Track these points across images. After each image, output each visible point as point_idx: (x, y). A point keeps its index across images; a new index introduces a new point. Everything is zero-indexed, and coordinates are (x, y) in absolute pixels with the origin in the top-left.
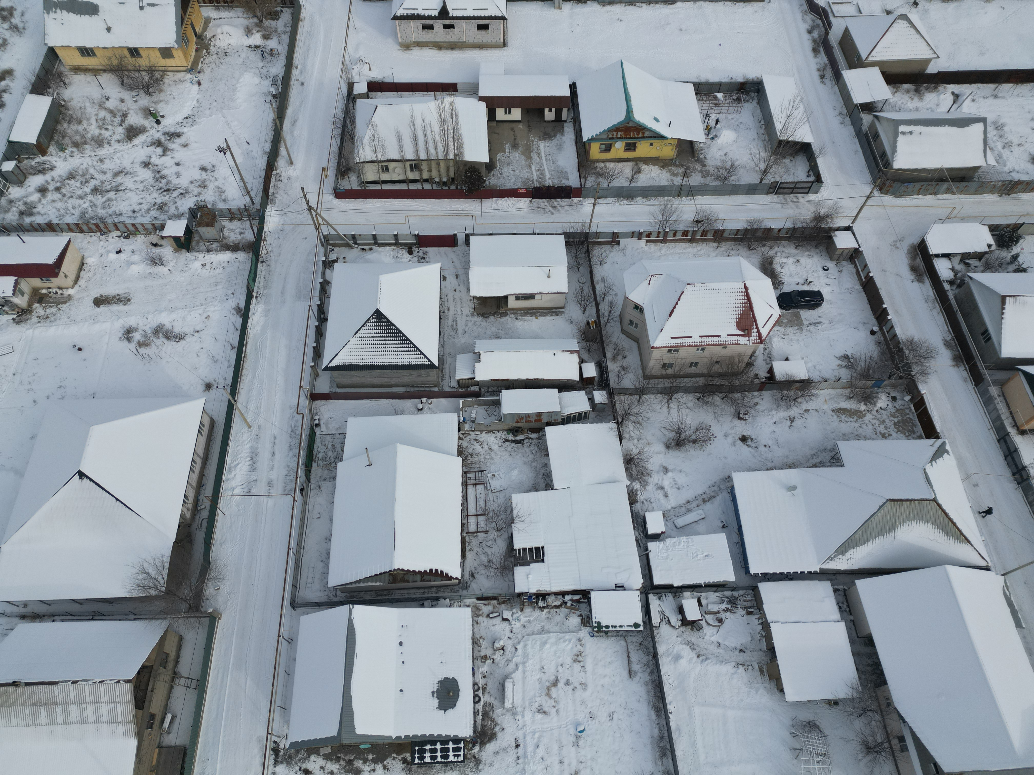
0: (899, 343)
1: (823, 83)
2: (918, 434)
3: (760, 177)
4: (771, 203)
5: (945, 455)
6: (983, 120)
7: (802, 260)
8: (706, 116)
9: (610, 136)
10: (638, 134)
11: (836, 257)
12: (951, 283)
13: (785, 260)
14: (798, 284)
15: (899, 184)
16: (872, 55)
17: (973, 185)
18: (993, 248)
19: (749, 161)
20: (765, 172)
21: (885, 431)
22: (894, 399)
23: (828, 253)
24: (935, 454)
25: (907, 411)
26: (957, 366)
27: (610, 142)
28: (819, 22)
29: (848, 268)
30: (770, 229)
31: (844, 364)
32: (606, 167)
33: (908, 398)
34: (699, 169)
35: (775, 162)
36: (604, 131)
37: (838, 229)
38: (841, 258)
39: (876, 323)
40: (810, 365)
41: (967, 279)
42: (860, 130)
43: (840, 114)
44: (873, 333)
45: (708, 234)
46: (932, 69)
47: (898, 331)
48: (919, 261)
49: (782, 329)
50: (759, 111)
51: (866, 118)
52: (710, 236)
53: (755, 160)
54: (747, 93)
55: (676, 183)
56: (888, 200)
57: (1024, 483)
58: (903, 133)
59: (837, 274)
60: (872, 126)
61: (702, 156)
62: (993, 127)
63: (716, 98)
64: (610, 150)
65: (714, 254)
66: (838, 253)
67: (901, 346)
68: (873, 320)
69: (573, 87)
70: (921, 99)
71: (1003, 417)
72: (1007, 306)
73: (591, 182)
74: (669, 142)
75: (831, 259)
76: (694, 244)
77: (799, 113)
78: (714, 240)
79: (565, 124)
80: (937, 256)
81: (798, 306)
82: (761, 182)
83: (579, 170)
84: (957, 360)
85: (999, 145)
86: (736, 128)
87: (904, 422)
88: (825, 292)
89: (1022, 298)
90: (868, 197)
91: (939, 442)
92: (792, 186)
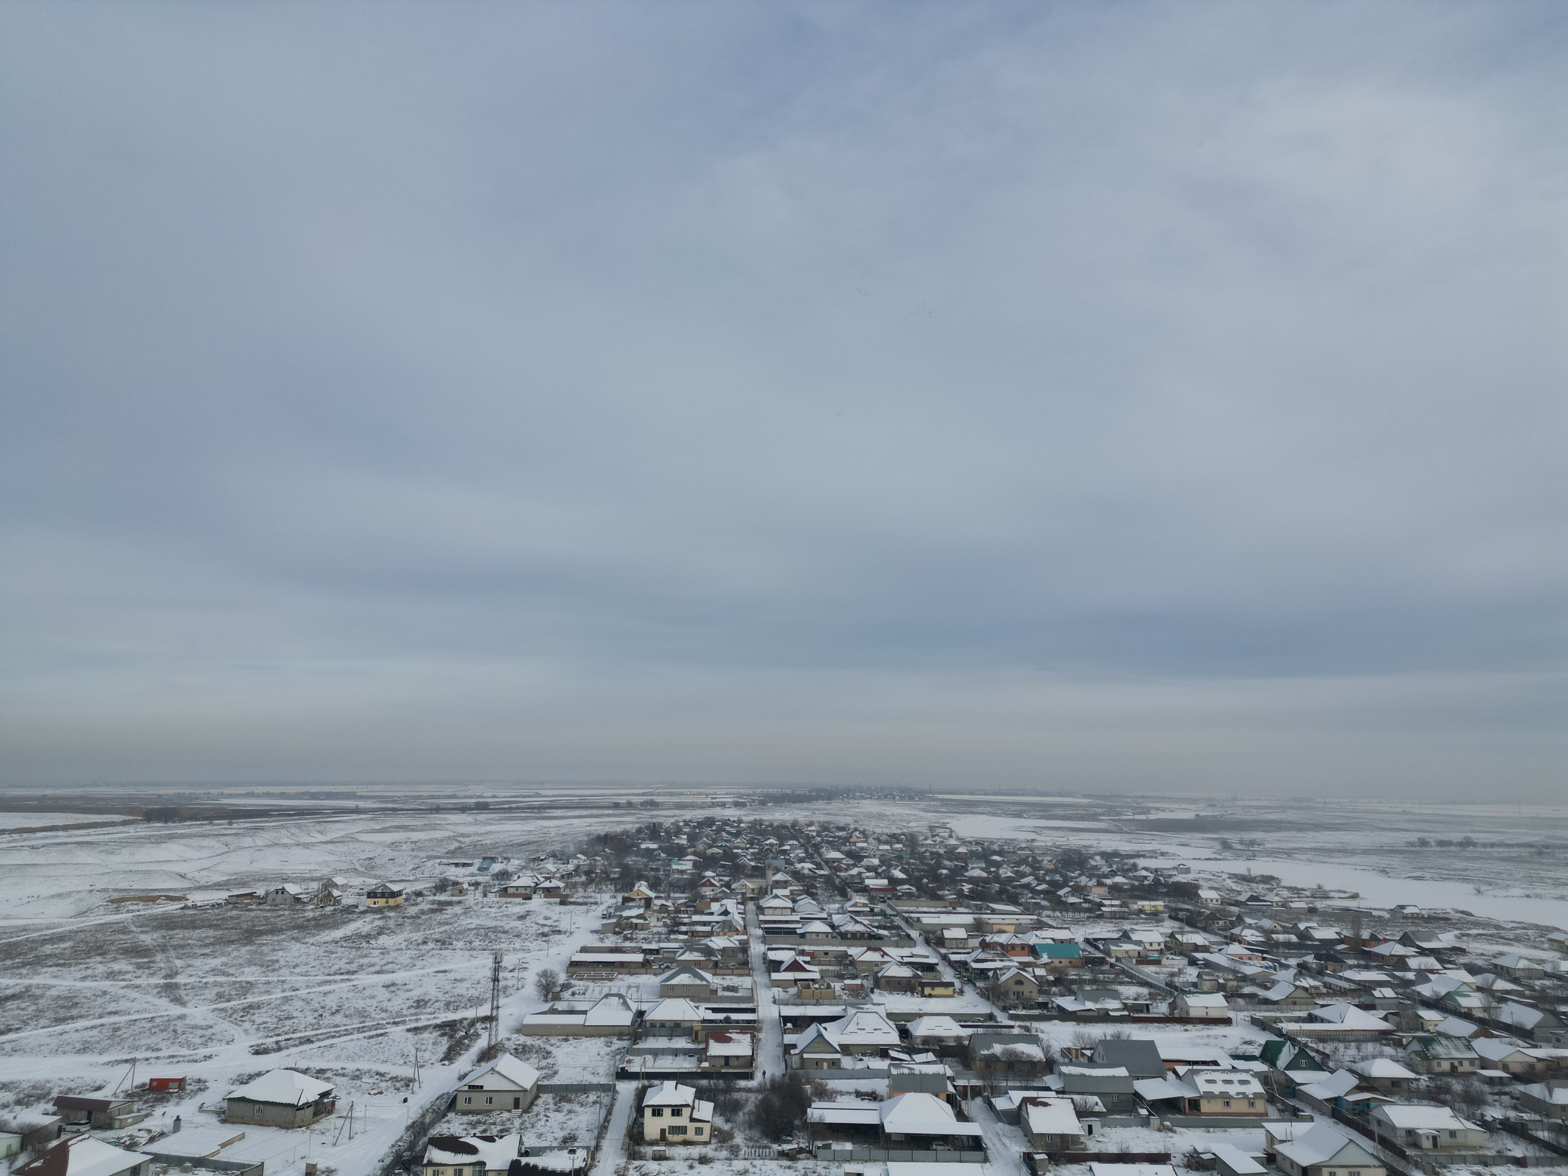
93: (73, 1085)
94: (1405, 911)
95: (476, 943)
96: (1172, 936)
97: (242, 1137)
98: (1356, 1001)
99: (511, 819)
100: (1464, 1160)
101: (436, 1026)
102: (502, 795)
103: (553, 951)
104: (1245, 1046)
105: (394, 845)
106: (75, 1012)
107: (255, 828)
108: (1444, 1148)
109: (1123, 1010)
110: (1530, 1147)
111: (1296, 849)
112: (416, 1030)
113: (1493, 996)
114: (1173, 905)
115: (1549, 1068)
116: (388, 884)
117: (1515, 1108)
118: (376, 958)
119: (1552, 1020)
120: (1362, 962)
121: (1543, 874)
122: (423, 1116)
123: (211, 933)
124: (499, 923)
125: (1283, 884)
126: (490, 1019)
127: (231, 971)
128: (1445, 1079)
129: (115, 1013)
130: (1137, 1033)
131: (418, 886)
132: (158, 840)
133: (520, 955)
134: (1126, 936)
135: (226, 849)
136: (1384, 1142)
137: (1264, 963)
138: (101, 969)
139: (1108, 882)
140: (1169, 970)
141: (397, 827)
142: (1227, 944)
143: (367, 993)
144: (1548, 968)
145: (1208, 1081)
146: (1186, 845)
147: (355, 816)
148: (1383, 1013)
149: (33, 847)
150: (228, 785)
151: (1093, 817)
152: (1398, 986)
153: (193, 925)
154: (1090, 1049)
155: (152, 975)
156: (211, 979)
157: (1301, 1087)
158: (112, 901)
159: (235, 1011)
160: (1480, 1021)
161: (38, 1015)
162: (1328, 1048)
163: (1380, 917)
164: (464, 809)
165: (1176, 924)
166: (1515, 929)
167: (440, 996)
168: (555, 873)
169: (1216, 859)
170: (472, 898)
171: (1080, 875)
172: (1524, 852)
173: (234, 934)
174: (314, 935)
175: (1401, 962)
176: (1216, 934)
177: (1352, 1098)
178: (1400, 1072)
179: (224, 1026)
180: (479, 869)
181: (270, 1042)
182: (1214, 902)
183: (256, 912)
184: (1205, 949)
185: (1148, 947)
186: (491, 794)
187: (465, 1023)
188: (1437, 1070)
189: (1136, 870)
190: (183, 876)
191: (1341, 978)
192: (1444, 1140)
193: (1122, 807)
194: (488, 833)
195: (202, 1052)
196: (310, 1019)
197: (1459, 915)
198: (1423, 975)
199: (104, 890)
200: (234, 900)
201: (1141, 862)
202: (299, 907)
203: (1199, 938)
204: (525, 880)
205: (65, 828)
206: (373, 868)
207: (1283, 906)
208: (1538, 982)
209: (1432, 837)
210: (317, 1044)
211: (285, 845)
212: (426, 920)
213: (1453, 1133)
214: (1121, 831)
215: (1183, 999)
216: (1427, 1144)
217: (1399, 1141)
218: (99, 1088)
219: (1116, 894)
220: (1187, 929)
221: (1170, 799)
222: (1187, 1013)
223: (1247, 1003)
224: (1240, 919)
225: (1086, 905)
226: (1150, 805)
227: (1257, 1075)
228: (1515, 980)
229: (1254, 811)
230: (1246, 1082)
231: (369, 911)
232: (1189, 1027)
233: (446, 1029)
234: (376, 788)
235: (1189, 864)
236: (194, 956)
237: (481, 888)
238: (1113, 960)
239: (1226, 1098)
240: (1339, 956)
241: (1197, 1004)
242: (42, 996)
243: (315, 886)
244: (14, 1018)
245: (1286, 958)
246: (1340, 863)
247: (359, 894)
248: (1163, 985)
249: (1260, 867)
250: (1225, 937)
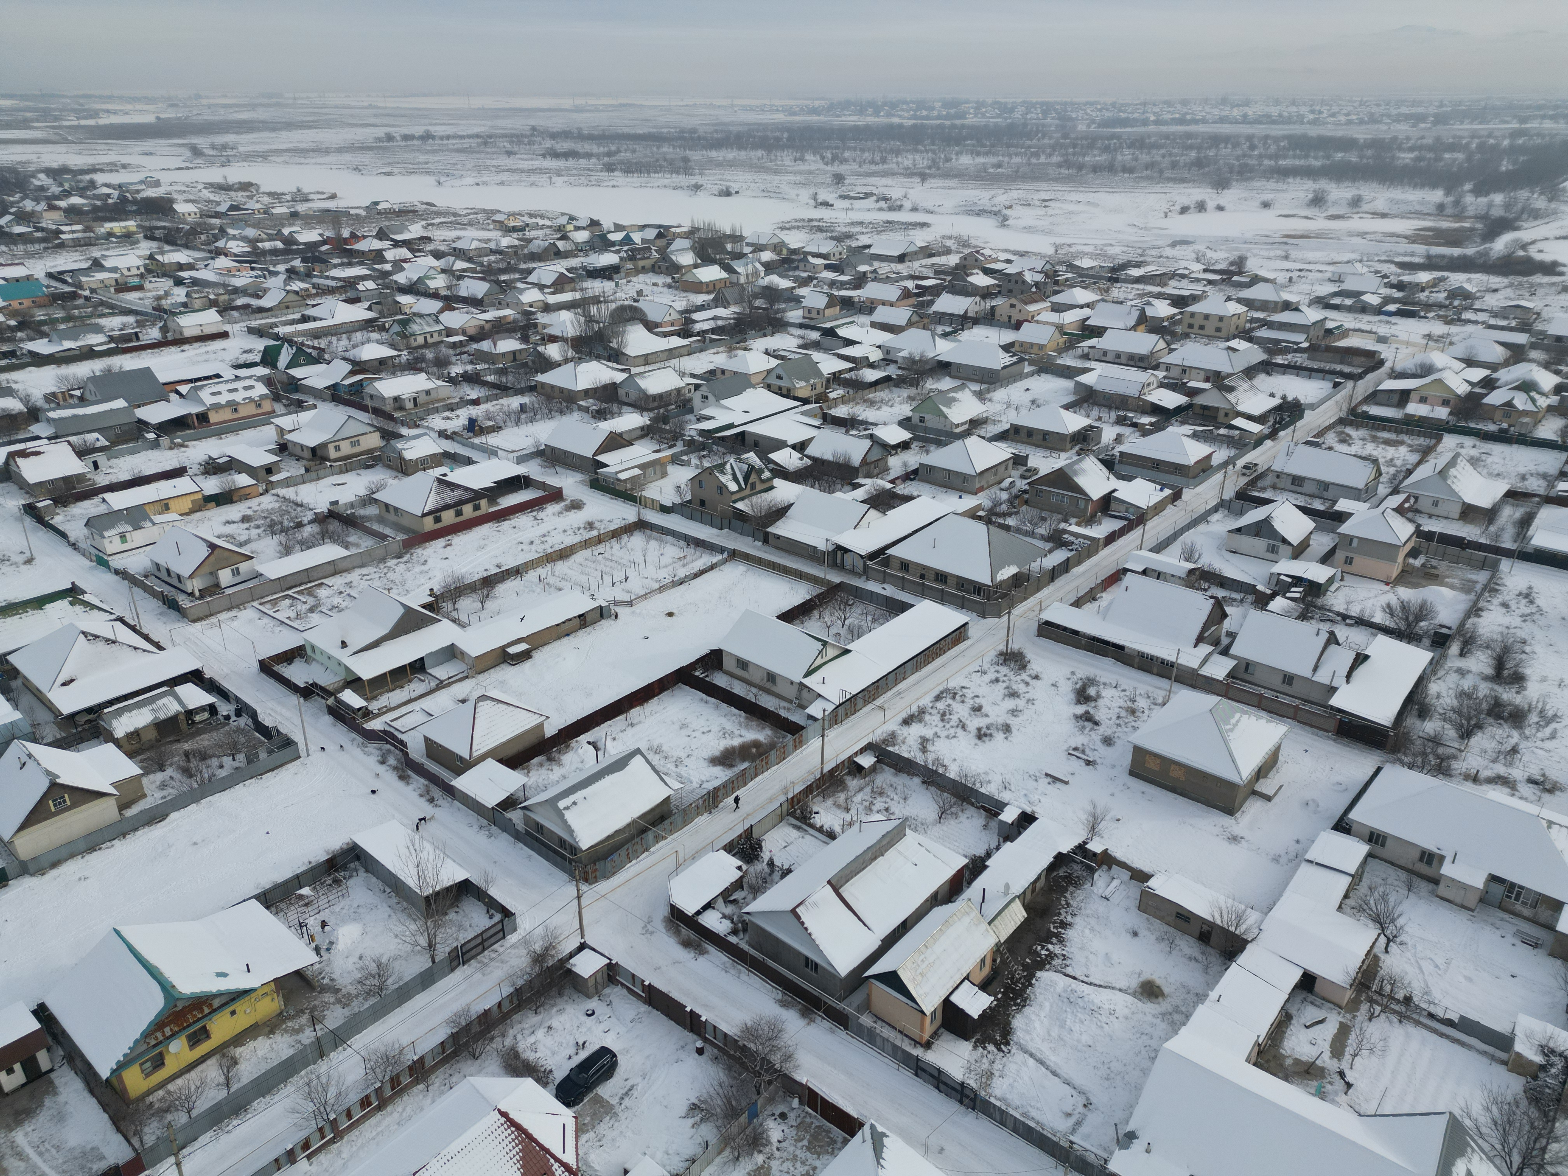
0: (736, 1041)
1: (436, 806)
2: (840, 1140)
3: (428, 956)
4: (466, 979)
5: (885, 1140)
6: (638, 751)
7: (555, 1023)
8: (301, 927)
9: (153, 1042)
10: (202, 1011)
11: (592, 990)
12: (734, 932)
13: (532, 1039)
14: (570, 1058)
15: (602, 863)
16: (474, 749)
17: (677, 818)
18: (744, 867)
19: (400, 946)
20: (431, 946)
21: (806, 1168)
22: (783, 1116)
23: (579, 991)
24: (875, 1149)
25: (808, 1120)
26: (812, 1021)
27: (157, 1051)
28: (388, 746)
29: (615, 993)
30: (486, 1013)
31: (698, 1118)
32: (169, 1093)
33: (795, 1103)
34: (332, 1000)
35: (437, 926)
36: (137, 1042)
37: (571, 955)
38: (600, 987)
39: (695, 1037)
40: (659, 1155)
41: (746, 917)
42: (517, 831)
43: (481, 827)
44: (700, 1051)
45: (402, 1079)
46: (550, 731)
47: (724, 1027)
48: (685, 932)
49: (591, 1135)
50: (374, 880)
51: (515, 816)
52: (406, 1080)
53: (408, 939)
54: (344, 867)
55: (307, 1042)
56: (603, 886)
57: (978, 1103)
58: (567, 808)
59: (607, 1011)
60: (527, 820)
61: (326, 981)
62: (652, 753)
63: (301, 897)
64: (163, 1064)
65: (429, 1101)
66: (591, 983)
67: (740, 1043)
68: (690, 1036)
69: (41, 1012)
70: (560, 764)
71: (898, 1043)
72: (803, 919)
73: (151, 1133)
74: (260, 992)
75: (589, 997)
76: (389, 1109)
77: (428, 852)
78: (416, 1082)
79: (53, 1075)
80: (698, 913)
81: (589, 1087)
82: (434, 962)
83: (119, 1130)
84: (805, 1013)
85: (671, 766)
86: (356, 916)
87: (815, 1137)
88: (610, 1042)
89: (809, 900)
90: (579, 897)
91: (866, 1128)
92: (479, 940)
94: (379, 207)
96: (151, 257)
98: (343, 297)
100: (437, 410)
104: (245, 355)
108: (422, 405)
109: (109, 342)
110: (482, 390)
111: (271, 151)
113: (454, 276)
114: (147, 224)
115: (494, 327)
117: (472, 363)
119: (496, 288)
120: (345, 260)
121: (488, 162)
125: (262, 190)
128: (420, 351)
130: (129, 363)
134: (97, 265)
136: (377, 412)
137: (253, 273)
139: (63, 204)
140: (154, 293)
142: (213, 258)
144: (493, 246)
145: (213, 394)
146: (151, 154)
148: (367, 304)
151: (25, 124)
152: (378, 278)
154: (79, 389)
157: (302, 382)
160: (445, 298)
162: (322, 343)
163: (357, 215)
165: (154, 244)
166: (469, 214)
169: (188, 168)
171: (22, 199)
172: (474, 142)
175: (378, 257)
176: (200, 250)
177: (347, 382)
178: (386, 352)
182: (193, 215)
184: (190, 267)
185: (126, 273)
188: (414, 344)
189: (95, 188)
191: (327, 277)
192: (422, 399)
193: (61, 110)
197: (425, 206)
198: (398, 265)
201: (100, 178)
203: (182, 256)
207: (265, 213)
208: (485, 259)
209: (397, 132)
213: (428, 392)
214: (66, 141)
215: (174, 321)
216: (409, 405)
217: (388, 408)
219: (76, 218)
220: (167, 248)
221: (122, 99)
222: (181, 333)
223: (241, 315)
224: (222, 231)
225: (39, 235)
226: (97, 106)
227: (259, 379)
228: (470, 260)
229: (222, 111)
230: (251, 387)
232: (186, 347)
235: (157, 176)
238: (87, 293)
239: (233, 406)
240: (324, 257)
241: (189, 323)
245: (274, 266)
246: (316, 164)
248: (150, 311)
249: (236, 174)
250: (210, 252)
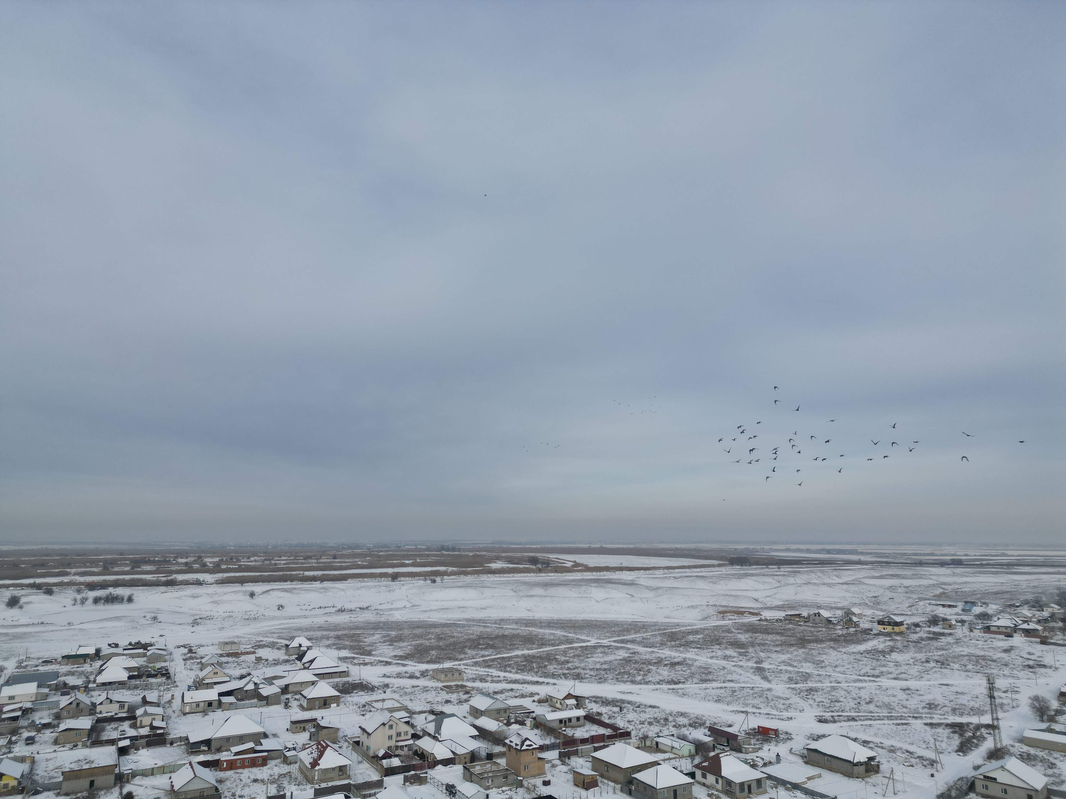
93: (715, 720)
95: (970, 667)
97: (820, 776)
99: (985, 573)
101: (947, 725)
102: (973, 554)
103: (1041, 681)
105: (892, 588)
106: (710, 677)
107: (794, 572)
112: (931, 725)
116: (891, 616)
118: (891, 668)
122: (949, 790)
123: (778, 637)
124: (987, 653)
126: (992, 727)
127: (795, 664)
129: (732, 681)
131: (916, 620)
132: (740, 577)
133: (1011, 680)
135: (779, 585)
138: (720, 653)
141: (892, 575)
143: (890, 692)
147: (859, 566)
149: (675, 578)
150: (774, 543)
153: (766, 631)
155: (749, 660)
156: (783, 668)
158: (720, 613)
159: (801, 691)
161: (692, 675)
164: (942, 564)
167: (947, 703)
168: (1031, 618)
170: (960, 631)
173: (793, 640)
174: (844, 647)
179: (795, 700)
180: (963, 610)
181: (828, 715)
183: (803, 628)
186: (963, 553)
187: (971, 726)
190: (756, 600)
194: (965, 583)
195: (786, 714)
196: (852, 704)
199: (715, 605)
200: (789, 618)
202: (831, 626)
204: (1004, 621)
205: (689, 567)
206: (878, 603)
210: (860, 723)
211: (815, 584)
212: (926, 645)
218: (730, 726)
231: (880, 634)
233: (958, 728)
234: (872, 547)
236: (770, 651)
237: (966, 624)
242: (692, 665)
243: (839, 613)
244: (682, 675)
247: (871, 621)
